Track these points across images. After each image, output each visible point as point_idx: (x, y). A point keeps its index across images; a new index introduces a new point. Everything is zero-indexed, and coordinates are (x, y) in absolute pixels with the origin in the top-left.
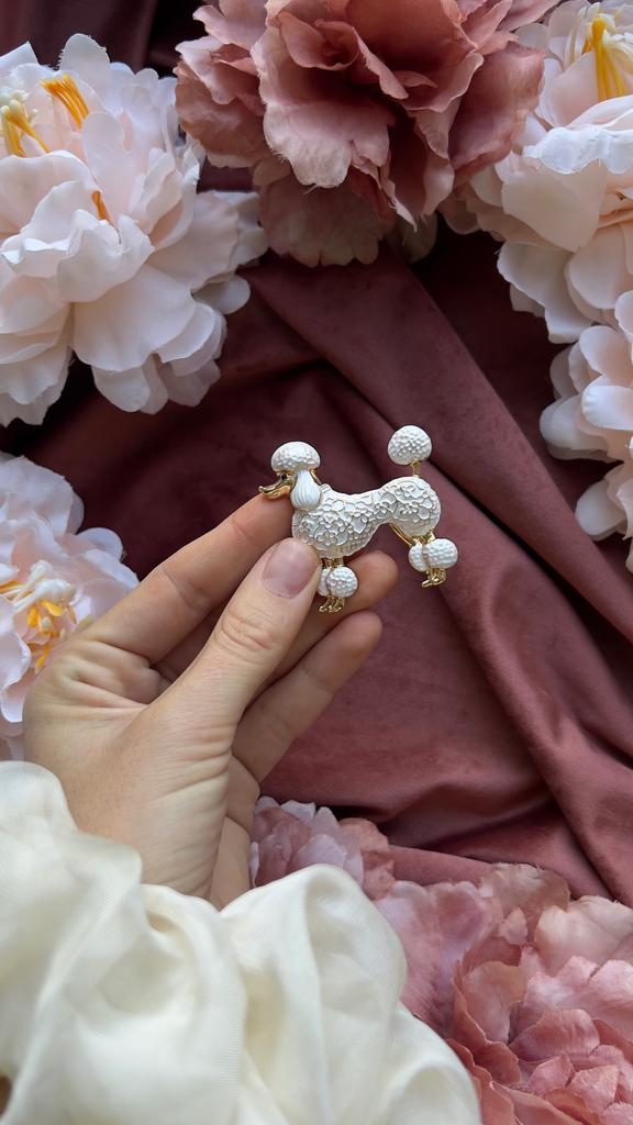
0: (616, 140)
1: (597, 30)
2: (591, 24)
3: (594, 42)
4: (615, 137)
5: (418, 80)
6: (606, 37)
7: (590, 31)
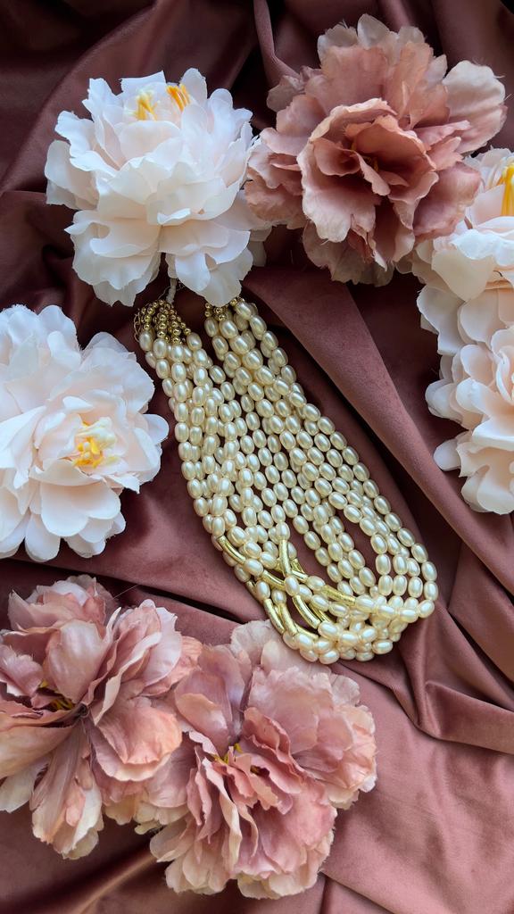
4: (507, 244)
5: (398, 181)
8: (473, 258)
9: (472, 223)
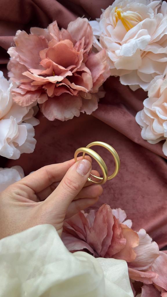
0: (140, 41)
1: (119, 14)
2: (116, 13)
3: (119, 17)
4: (139, 40)
6: (122, 15)
7: (117, 15)
8: (132, 55)
9: (119, 42)
